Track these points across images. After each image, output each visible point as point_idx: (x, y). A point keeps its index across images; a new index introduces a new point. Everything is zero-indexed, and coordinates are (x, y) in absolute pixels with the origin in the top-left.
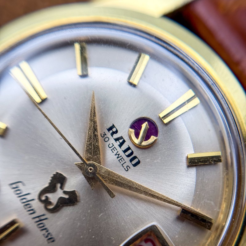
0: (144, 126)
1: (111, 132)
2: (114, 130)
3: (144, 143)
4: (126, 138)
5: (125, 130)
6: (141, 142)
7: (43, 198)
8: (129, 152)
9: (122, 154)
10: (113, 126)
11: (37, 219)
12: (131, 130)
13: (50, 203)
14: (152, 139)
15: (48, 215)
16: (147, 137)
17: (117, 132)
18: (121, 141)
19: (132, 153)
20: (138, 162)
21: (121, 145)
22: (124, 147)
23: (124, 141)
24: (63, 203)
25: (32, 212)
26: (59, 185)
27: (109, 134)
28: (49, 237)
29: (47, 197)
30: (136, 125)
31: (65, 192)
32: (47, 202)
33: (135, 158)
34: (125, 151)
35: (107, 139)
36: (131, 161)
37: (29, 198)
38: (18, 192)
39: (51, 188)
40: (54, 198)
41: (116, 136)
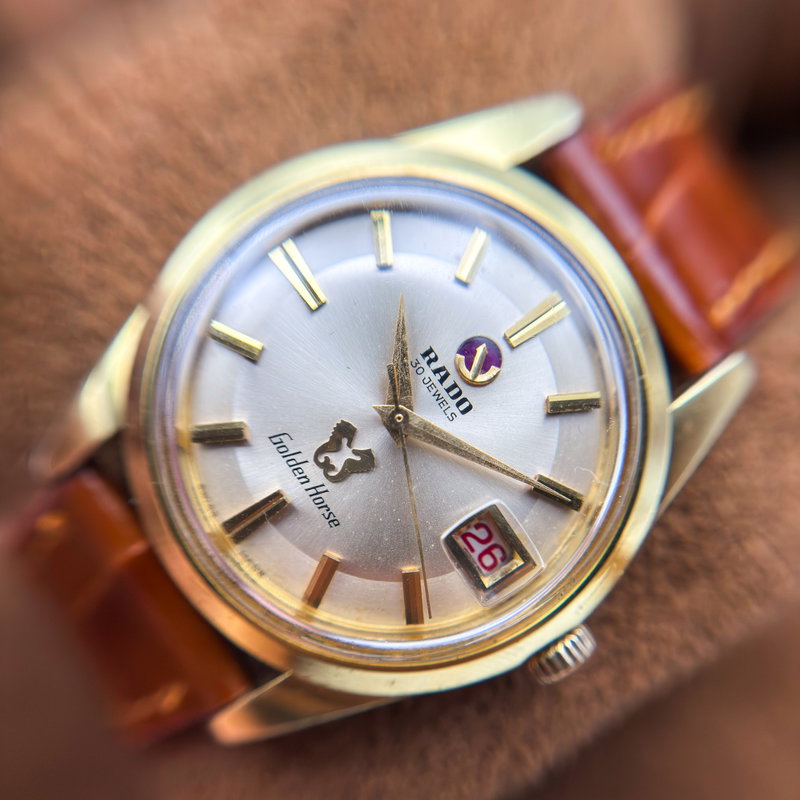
0: (480, 350)
1: (427, 358)
2: (432, 356)
4: (451, 369)
5: (449, 357)
6: (475, 376)
7: (322, 460)
8: (456, 391)
9: (444, 394)
10: (431, 351)
11: (314, 492)
12: (459, 356)
13: (333, 468)
14: (493, 370)
15: (329, 485)
16: (485, 368)
18: (443, 373)
20: (470, 408)
21: (442, 381)
22: (448, 383)
24: (351, 468)
25: (304, 480)
26: (345, 441)
27: (423, 362)
28: (332, 518)
29: (327, 459)
30: (468, 349)
32: (327, 466)
33: (465, 400)
34: (448, 390)
35: (420, 371)
37: (299, 458)
38: (284, 449)
39: (334, 445)
40: (338, 460)
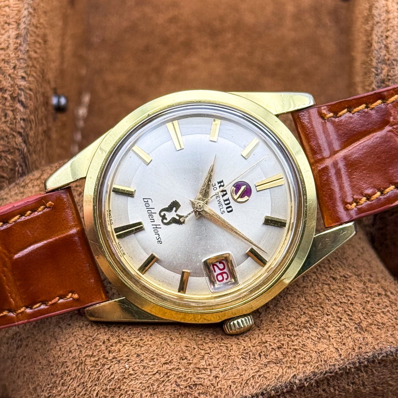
0: (243, 188)
1: (220, 184)
2: (222, 184)
3: (240, 200)
4: (229, 192)
5: (229, 188)
6: (237, 199)
7: (162, 214)
8: (228, 202)
9: (222, 202)
10: (222, 182)
11: (155, 226)
14: (246, 198)
15: (162, 226)
16: (242, 196)
17: (223, 186)
18: (224, 193)
19: (229, 203)
21: (223, 196)
22: (226, 198)
23: (226, 194)
24: (174, 221)
25: (153, 220)
26: (174, 209)
27: (217, 186)
28: (159, 240)
29: (165, 215)
30: (238, 186)
31: (177, 215)
32: (164, 217)
33: (230, 207)
34: (225, 201)
35: (215, 189)
36: (227, 208)
37: (153, 211)
38: (148, 205)
41: (222, 188)
